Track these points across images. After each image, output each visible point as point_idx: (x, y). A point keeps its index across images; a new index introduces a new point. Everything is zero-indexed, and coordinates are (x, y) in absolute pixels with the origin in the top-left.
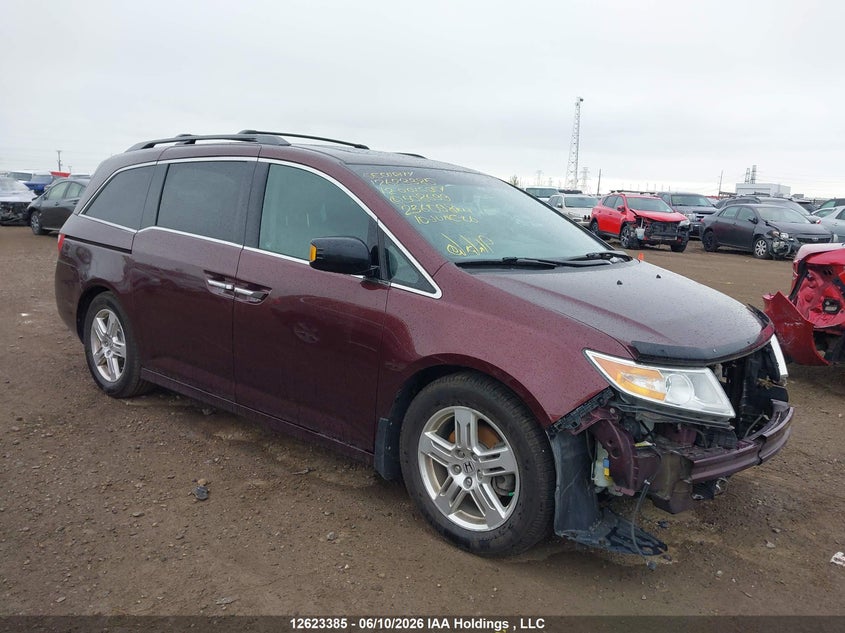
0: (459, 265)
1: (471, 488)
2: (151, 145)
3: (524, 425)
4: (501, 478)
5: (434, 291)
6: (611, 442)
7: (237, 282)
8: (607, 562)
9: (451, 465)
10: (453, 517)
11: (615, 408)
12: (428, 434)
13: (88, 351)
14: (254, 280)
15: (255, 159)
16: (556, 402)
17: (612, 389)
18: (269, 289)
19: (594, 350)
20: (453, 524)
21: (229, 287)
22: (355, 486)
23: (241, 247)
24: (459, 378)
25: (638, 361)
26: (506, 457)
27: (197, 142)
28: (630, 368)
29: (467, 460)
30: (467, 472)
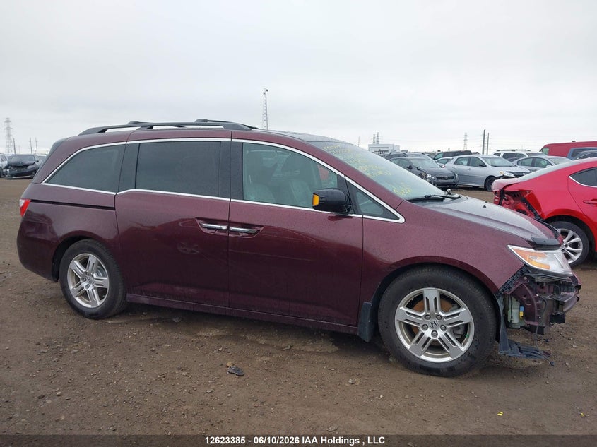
0: (409, 201)
1: (438, 337)
2: (104, 130)
3: (477, 293)
4: (458, 328)
5: (398, 219)
6: (525, 296)
7: (229, 223)
8: (511, 370)
9: (421, 325)
10: (423, 357)
11: (527, 276)
12: (402, 308)
13: (65, 287)
14: (245, 221)
15: (229, 140)
16: (498, 277)
17: (526, 265)
18: (260, 226)
19: (512, 245)
20: (425, 361)
21: (224, 227)
22: (330, 352)
23: (229, 200)
24: (426, 270)
25: (535, 249)
26: (464, 314)
27: (154, 128)
28: (531, 253)
29: (432, 320)
30: (432, 327)
